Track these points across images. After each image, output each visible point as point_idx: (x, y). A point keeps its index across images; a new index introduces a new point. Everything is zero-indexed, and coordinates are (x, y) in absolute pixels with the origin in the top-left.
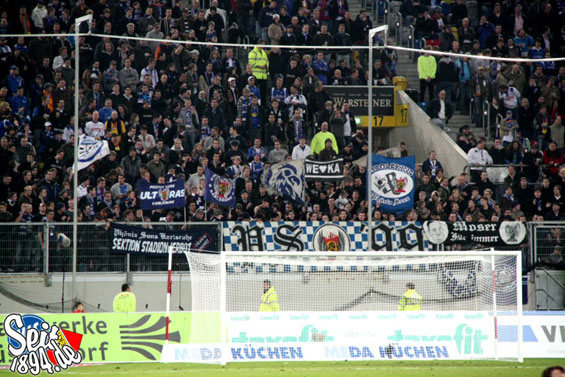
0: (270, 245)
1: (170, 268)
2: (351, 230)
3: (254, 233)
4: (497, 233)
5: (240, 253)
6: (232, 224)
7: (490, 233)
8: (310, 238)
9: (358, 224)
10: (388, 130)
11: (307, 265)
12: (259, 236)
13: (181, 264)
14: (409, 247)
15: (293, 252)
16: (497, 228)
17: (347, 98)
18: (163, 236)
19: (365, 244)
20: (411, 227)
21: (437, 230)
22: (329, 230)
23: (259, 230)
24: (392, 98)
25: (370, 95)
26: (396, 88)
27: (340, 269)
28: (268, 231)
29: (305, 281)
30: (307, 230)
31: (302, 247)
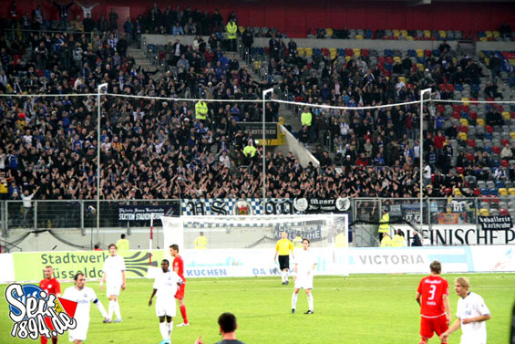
0: (208, 212)
1: (152, 225)
2: (253, 204)
3: (199, 206)
4: (334, 205)
5: (192, 216)
6: (187, 201)
7: (331, 205)
8: (231, 208)
9: (257, 200)
10: (274, 147)
11: (228, 223)
12: (202, 207)
13: (158, 223)
14: (286, 213)
15: (221, 216)
16: (335, 202)
17: (251, 129)
18: (147, 210)
19: (261, 212)
20: (287, 202)
21: (302, 204)
22: (241, 203)
23: (202, 204)
24: (276, 129)
25: (264, 127)
26: (278, 124)
27: (248, 225)
28: (207, 204)
29: (228, 232)
30: (229, 203)
31: (227, 213)
